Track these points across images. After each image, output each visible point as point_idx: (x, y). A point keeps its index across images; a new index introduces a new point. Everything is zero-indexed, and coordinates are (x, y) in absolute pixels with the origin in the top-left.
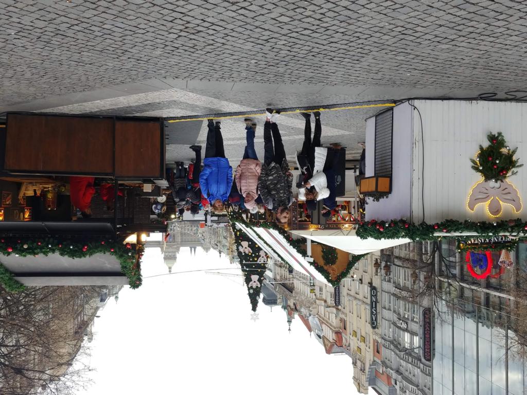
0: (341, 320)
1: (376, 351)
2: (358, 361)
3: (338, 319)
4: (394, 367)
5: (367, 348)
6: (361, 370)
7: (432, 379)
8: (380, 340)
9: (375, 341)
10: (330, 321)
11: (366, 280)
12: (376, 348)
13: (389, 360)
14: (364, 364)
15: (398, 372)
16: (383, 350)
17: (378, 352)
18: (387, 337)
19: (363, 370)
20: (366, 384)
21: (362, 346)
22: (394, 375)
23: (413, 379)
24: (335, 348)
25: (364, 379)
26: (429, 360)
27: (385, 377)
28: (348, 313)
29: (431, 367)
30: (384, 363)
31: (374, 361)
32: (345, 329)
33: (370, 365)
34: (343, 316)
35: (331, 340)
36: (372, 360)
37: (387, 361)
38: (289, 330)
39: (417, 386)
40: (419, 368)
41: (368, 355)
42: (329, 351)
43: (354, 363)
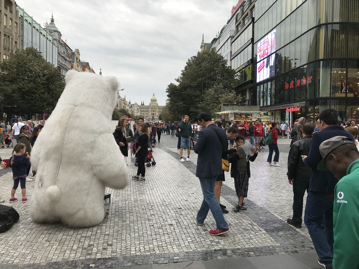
2: (78, 61)
4: (67, 61)
5: (75, 67)
7: (58, 60)
15: (66, 60)
17: (72, 66)
19: (77, 58)
20: (75, 53)
22: (67, 58)
23: (62, 58)
24: (85, 65)
25: (77, 55)
26: (59, 67)
27: (69, 56)
29: (58, 64)
30: (71, 63)
31: (73, 63)
33: (74, 61)
35: (87, 68)
38: (101, 69)
39: (61, 56)
40: (61, 63)
42: (88, 64)
43: (80, 60)
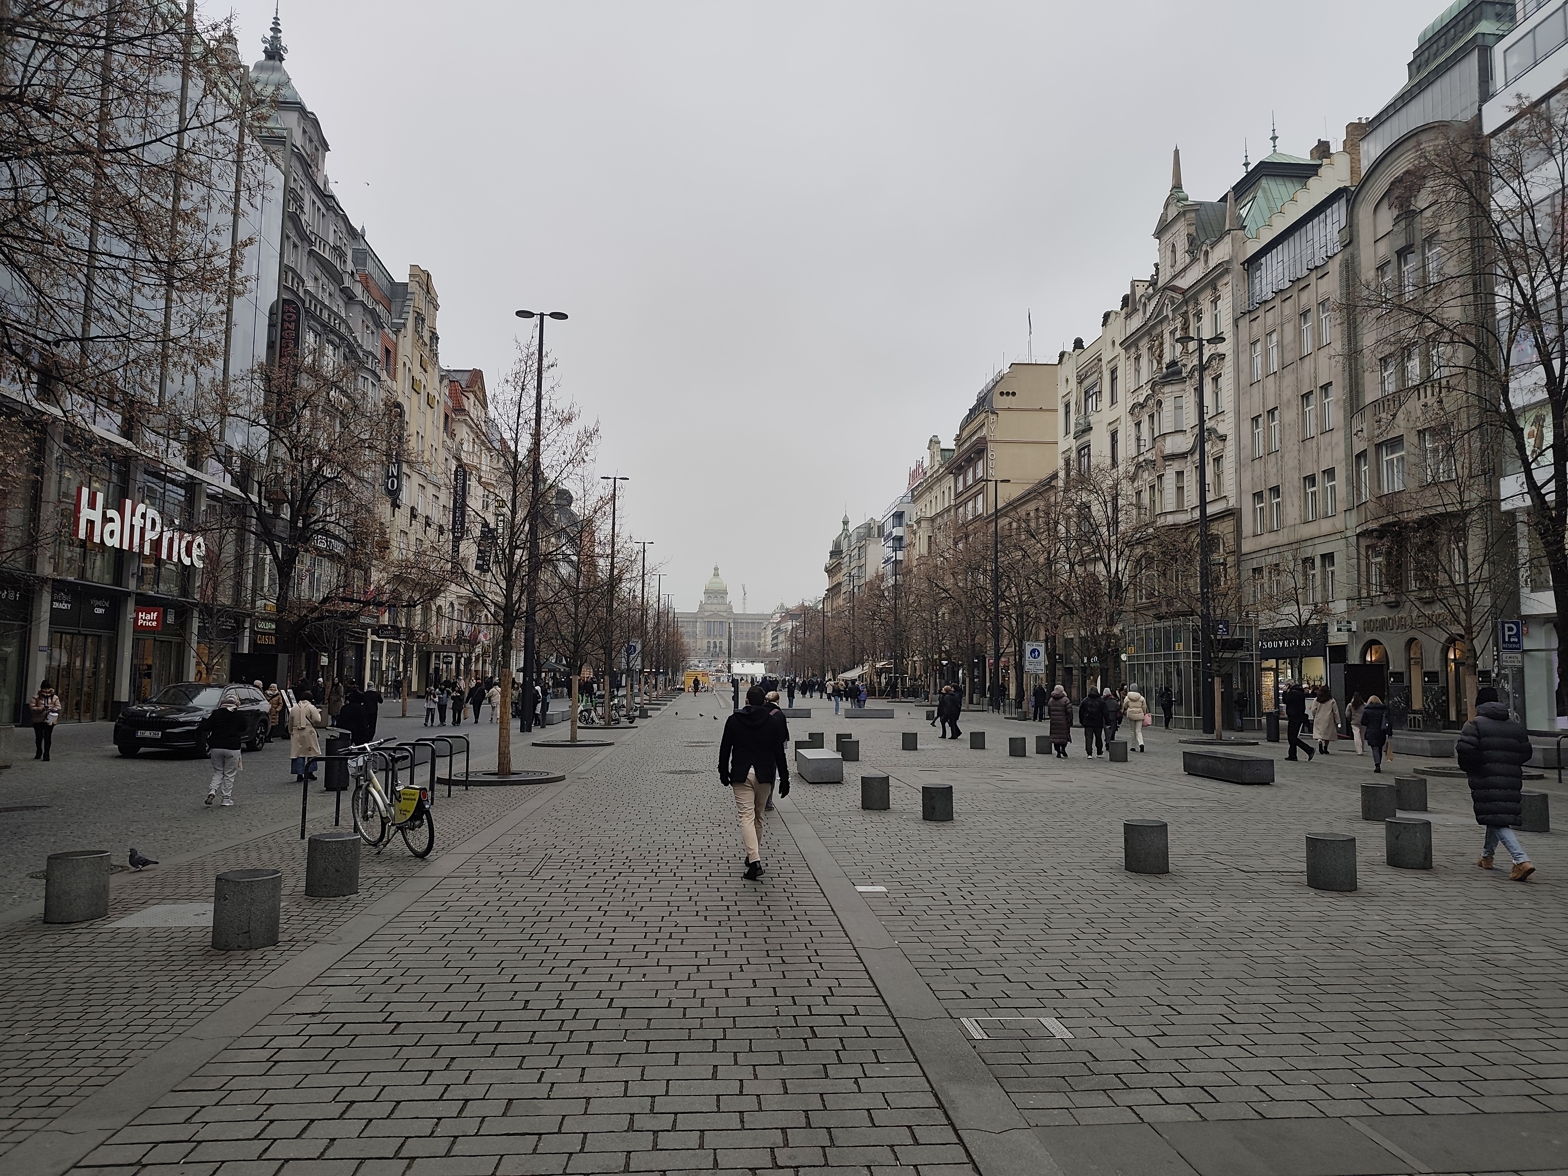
0: (452, 435)
1: (392, 355)
2: (428, 342)
3: (457, 439)
6: (423, 320)
7: (281, 257)
8: (384, 376)
9: (394, 378)
10: (472, 436)
11: (403, 515)
12: (392, 362)
13: (368, 327)
14: (417, 331)
16: (379, 353)
17: (388, 351)
18: (370, 379)
20: (413, 287)
21: (417, 372)
23: (318, 273)
24: (463, 380)
25: (419, 301)
27: (376, 295)
28: (440, 449)
30: (379, 325)
31: (397, 332)
32: (447, 416)
33: (404, 325)
34: (449, 442)
35: (472, 396)
36: (401, 336)
37: (372, 328)
39: (312, 251)
40: (306, 292)
41: (406, 346)
42: (476, 376)
43: (434, 338)
